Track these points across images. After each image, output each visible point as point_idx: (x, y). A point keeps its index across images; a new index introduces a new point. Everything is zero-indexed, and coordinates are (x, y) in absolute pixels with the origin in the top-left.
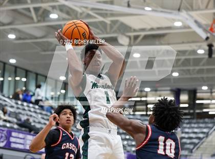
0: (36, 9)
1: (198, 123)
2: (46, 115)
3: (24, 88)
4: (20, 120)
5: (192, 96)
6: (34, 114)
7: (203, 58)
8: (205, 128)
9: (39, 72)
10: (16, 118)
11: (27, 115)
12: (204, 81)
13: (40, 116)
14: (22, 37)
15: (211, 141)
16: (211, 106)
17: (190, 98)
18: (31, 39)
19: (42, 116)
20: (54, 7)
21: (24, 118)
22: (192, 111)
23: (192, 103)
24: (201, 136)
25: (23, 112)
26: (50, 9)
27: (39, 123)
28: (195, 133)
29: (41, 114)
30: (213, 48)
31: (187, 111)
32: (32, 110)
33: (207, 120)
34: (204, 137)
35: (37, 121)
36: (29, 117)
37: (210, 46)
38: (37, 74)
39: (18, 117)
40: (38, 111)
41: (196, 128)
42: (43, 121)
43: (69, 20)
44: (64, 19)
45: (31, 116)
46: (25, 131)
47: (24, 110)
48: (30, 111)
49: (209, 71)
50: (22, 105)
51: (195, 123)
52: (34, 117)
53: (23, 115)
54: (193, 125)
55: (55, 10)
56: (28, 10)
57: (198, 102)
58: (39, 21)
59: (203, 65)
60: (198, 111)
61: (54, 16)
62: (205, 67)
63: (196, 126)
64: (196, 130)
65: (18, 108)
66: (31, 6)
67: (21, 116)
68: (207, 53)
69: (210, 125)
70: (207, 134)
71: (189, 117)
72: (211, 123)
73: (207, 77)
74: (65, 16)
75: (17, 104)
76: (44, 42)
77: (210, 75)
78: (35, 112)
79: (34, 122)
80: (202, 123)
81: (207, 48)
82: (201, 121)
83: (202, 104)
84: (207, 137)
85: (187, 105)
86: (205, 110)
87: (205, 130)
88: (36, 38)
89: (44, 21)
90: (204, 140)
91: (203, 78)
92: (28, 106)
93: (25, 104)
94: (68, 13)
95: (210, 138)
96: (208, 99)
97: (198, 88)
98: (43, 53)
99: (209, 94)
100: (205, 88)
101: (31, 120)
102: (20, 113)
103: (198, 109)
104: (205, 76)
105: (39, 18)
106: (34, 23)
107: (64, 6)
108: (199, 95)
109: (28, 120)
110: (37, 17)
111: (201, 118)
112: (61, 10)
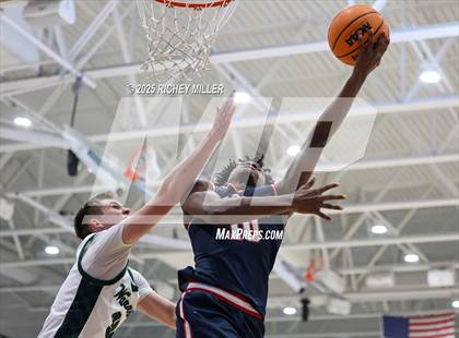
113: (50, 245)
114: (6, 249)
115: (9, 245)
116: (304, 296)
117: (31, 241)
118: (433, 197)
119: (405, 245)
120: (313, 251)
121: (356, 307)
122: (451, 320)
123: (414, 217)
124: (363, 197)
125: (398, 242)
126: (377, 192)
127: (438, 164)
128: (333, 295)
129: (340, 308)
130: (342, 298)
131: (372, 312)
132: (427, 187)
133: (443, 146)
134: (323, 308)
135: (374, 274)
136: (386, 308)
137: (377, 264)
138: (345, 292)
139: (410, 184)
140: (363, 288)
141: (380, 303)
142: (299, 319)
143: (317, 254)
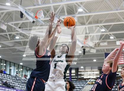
0: (10, 35)
1: (80, 82)
2: (14, 80)
3: (5, 68)
4: (3, 82)
5: (77, 71)
6: (9, 79)
7: (81, 55)
8: (82, 84)
9: (11, 61)
10: (1, 81)
11: (6, 80)
12: (82, 65)
13: (11, 80)
14: (4, 46)
15: (85, 90)
16: (85, 75)
17: (76, 72)
18: (7, 47)
19: (13, 80)
20: (17, 34)
21: (4, 81)
22: (77, 77)
23: (77, 74)
24: (81, 87)
25: (4, 78)
26: (16, 35)
27: (11, 83)
28: (78, 86)
29: (12, 79)
30: (85, 51)
31: (75, 77)
32: (8, 77)
33: (83, 81)
34: (82, 88)
35: (10, 82)
36: (7, 81)
37: (84, 50)
38: (10, 62)
39: (2, 81)
40: (11, 78)
41: (79, 84)
42: (13, 82)
43: (24, 39)
44: (22, 39)
45: (8, 80)
46: (5, 86)
47: (5, 77)
48: (7, 78)
49: (83, 60)
50: (4, 75)
51: (78, 82)
52: (9, 81)
53: (4, 80)
54: (77, 83)
55: (18, 35)
56: (6, 35)
57: (79, 73)
58: (11, 40)
59: (81, 58)
60: (79, 77)
61: (17, 38)
62: (82, 59)
63: (78, 83)
64: (78, 85)
65: (2, 77)
66: (8, 34)
67: (3, 80)
68: (83, 52)
69: (84, 83)
70: (83, 87)
71: (75, 80)
72: (85, 82)
73: (83, 63)
74: (22, 37)
75: (2, 75)
76: (13, 49)
77: (84, 62)
78: (10, 78)
79: (9, 82)
80: (81, 82)
81: (83, 51)
82: (81, 81)
83: (81, 74)
84: (83, 88)
85: (75, 75)
86: (82, 77)
87: (82, 85)
88: (10, 47)
89: (13, 40)
90: (82, 89)
91: (81, 63)
92: (6, 76)
93: (5, 75)
94: (23, 36)
95: (84, 88)
96: (84, 72)
97: (79, 67)
98: (13, 53)
99: (84, 70)
100: (82, 67)
101: (8, 82)
102: (3, 79)
103: (79, 76)
104: (82, 62)
105: (11, 38)
106: (9, 40)
107: (22, 33)
108: (80, 70)
109: (6, 82)
110: (10, 38)
111: (81, 80)
112: (21, 35)
113: (17, 36)
114: (5, 37)
115: (6, 36)
116: (83, 48)
117: (12, 35)
118: (118, 21)
119: (110, 34)
120: (86, 36)
121: (97, 51)
122: (123, 54)
123: (112, 27)
124: (99, 22)
125: (108, 33)
126: (103, 20)
127: (119, 13)
128: (91, 48)
129: (93, 51)
130: (94, 49)
131: (102, 52)
132: (116, 19)
133: (120, 8)
134: (89, 51)
135: (102, 42)
136: (106, 51)
137: (103, 39)
138: (94, 47)
139: (111, 18)
140: (99, 46)
141: (104, 50)
142: (83, 54)
143: (87, 37)
